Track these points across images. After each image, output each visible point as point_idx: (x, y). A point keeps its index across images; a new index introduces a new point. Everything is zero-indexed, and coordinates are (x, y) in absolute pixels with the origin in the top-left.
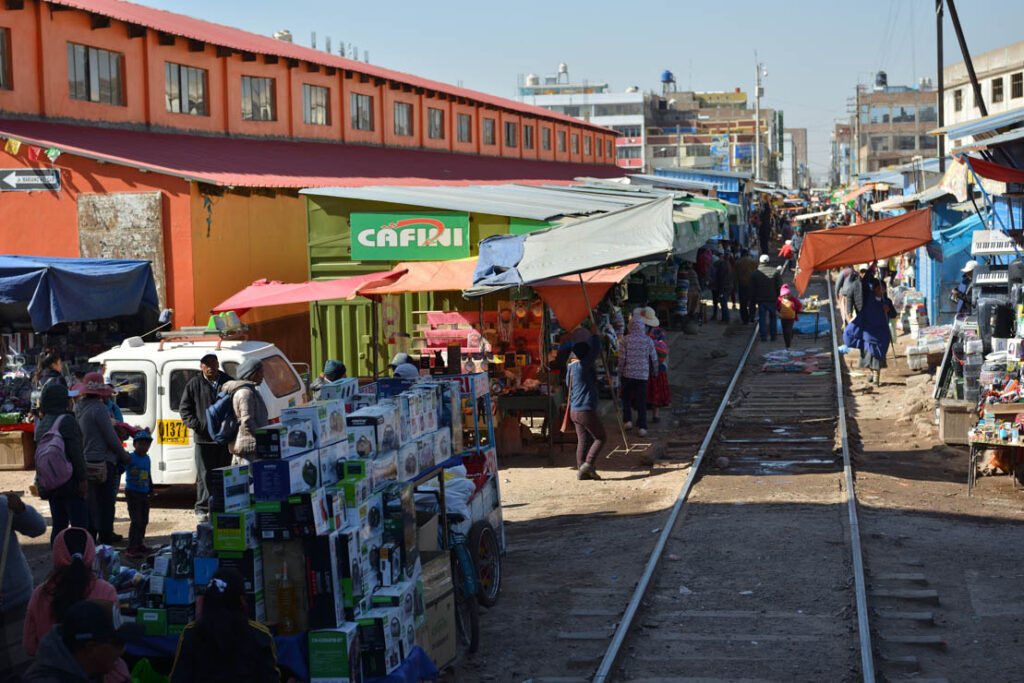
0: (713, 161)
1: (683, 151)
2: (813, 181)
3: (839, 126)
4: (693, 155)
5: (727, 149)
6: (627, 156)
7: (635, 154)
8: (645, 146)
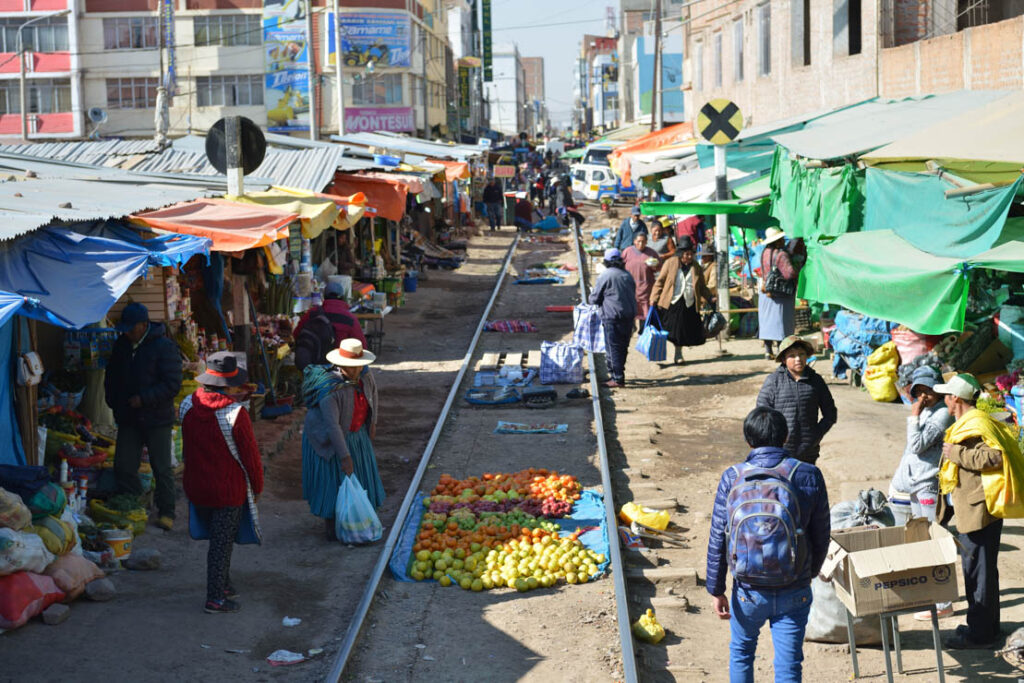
0: (270, 60)
1: (184, 31)
2: (553, 125)
3: (588, 38)
4: (214, 41)
5: (305, 25)
6: (28, 46)
7: (51, 36)
8: (80, 17)
